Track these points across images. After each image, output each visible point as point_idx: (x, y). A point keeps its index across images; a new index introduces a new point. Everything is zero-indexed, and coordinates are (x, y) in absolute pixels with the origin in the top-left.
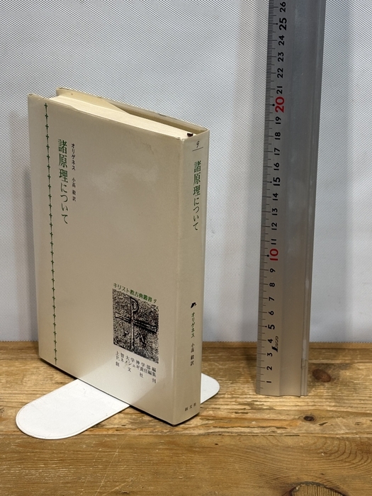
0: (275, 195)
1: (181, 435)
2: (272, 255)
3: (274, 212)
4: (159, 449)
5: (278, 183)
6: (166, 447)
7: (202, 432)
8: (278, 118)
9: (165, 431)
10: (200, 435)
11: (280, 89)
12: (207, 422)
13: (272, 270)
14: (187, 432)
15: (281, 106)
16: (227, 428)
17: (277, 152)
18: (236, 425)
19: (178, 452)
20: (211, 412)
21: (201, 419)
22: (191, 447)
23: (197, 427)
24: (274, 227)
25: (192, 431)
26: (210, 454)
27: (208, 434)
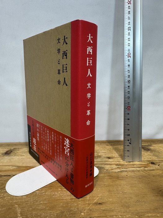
0: (129, 86)
1: (112, 172)
2: (128, 108)
3: (128, 93)
4: (106, 179)
5: (129, 82)
6: (108, 178)
7: (119, 170)
8: (129, 60)
9: (105, 171)
10: (118, 172)
11: (129, 50)
12: (118, 166)
13: (128, 114)
14: (113, 171)
15: (130, 56)
16: (127, 168)
17: (129, 71)
18: (129, 167)
19: (114, 180)
20: (118, 163)
21: (116, 165)
22: (118, 177)
23: (116, 169)
24: (129, 98)
25: (115, 171)
26: (127, 180)
27: (122, 171)
